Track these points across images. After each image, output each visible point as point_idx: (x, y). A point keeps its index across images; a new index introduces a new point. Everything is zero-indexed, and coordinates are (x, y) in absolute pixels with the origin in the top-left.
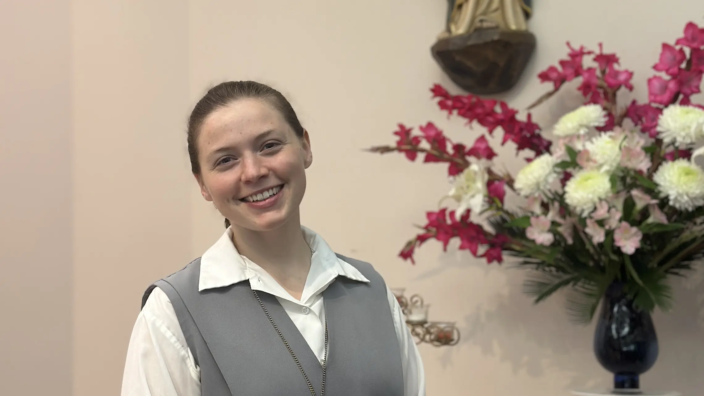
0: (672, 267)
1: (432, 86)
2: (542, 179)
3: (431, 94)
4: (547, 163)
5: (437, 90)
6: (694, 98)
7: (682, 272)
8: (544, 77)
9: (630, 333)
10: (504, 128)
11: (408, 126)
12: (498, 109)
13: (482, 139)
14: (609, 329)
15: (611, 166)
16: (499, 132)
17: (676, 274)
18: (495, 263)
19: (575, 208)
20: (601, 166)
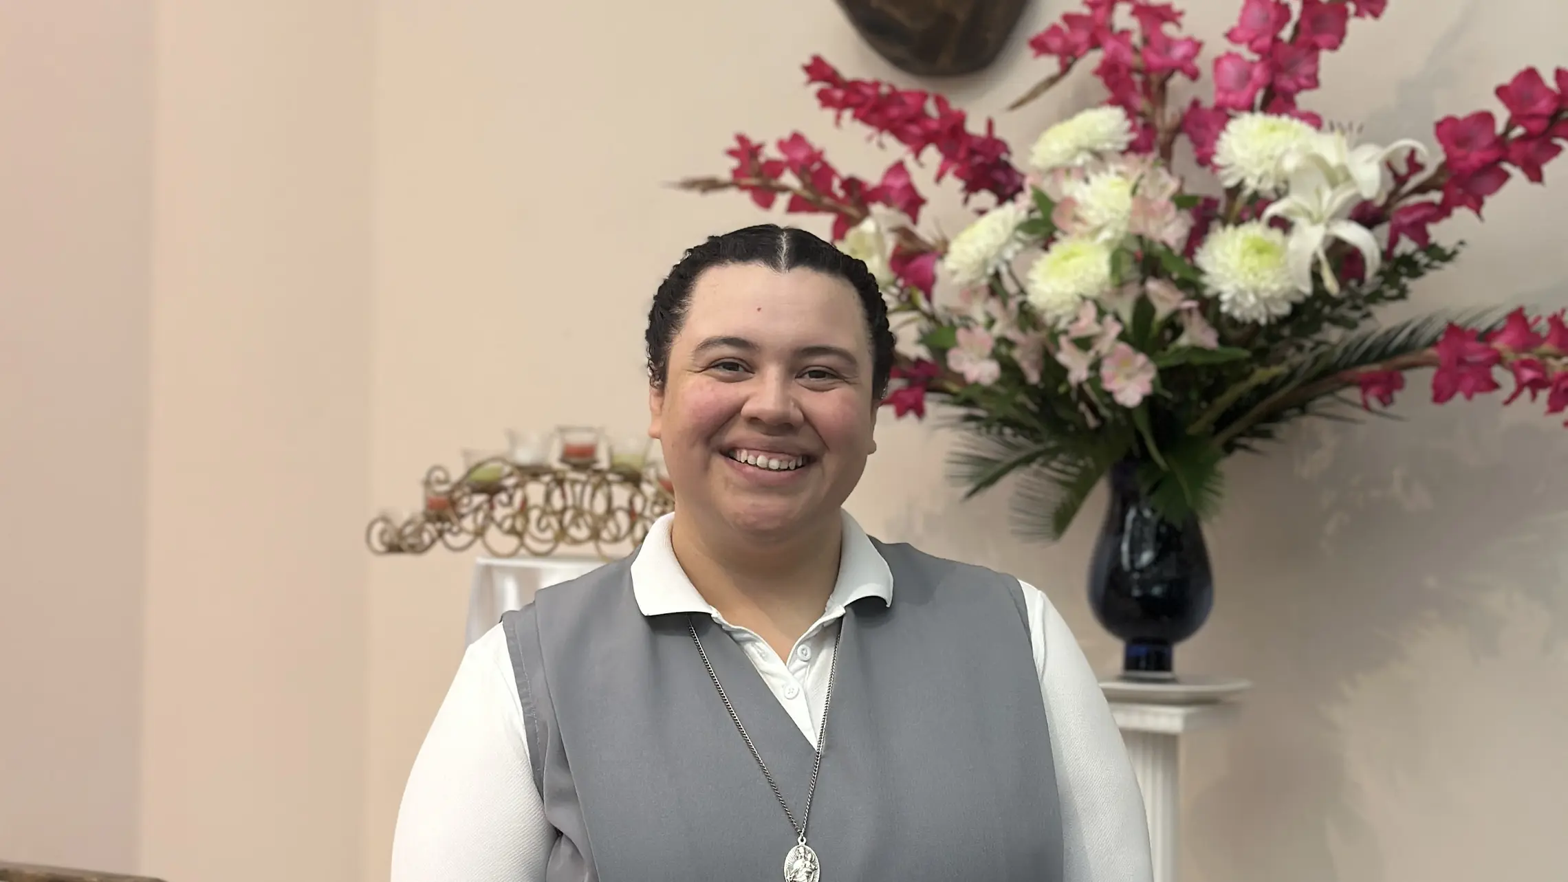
0: (1241, 435)
1: (807, 61)
2: (993, 253)
3: (804, 77)
4: (1004, 222)
5: (818, 70)
6: (1304, 100)
7: (1257, 443)
8: (1040, 46)
9: (1157, 560)
10: (941, 149)
11: (755, 139)
12: (931, 108)
13: (899, 168)
14: (1117, 553)
15: (1116, 231)
16: (932, 155)
17: (1245, 447)
18: (911, 417)
19: (1044, 311)
20: (1099, 230)
